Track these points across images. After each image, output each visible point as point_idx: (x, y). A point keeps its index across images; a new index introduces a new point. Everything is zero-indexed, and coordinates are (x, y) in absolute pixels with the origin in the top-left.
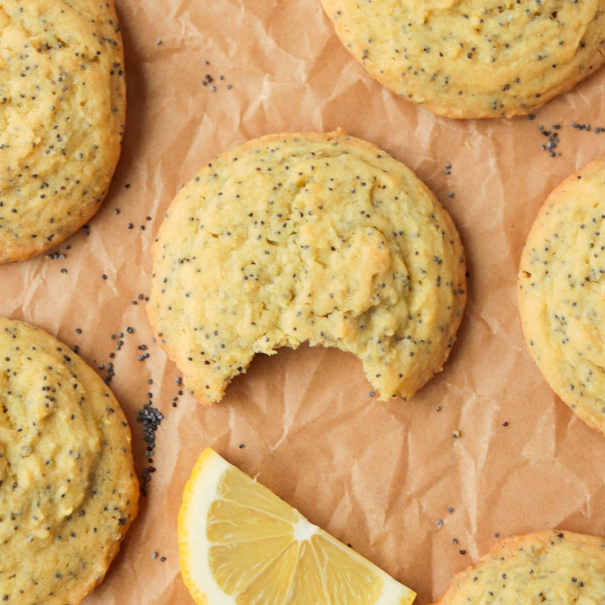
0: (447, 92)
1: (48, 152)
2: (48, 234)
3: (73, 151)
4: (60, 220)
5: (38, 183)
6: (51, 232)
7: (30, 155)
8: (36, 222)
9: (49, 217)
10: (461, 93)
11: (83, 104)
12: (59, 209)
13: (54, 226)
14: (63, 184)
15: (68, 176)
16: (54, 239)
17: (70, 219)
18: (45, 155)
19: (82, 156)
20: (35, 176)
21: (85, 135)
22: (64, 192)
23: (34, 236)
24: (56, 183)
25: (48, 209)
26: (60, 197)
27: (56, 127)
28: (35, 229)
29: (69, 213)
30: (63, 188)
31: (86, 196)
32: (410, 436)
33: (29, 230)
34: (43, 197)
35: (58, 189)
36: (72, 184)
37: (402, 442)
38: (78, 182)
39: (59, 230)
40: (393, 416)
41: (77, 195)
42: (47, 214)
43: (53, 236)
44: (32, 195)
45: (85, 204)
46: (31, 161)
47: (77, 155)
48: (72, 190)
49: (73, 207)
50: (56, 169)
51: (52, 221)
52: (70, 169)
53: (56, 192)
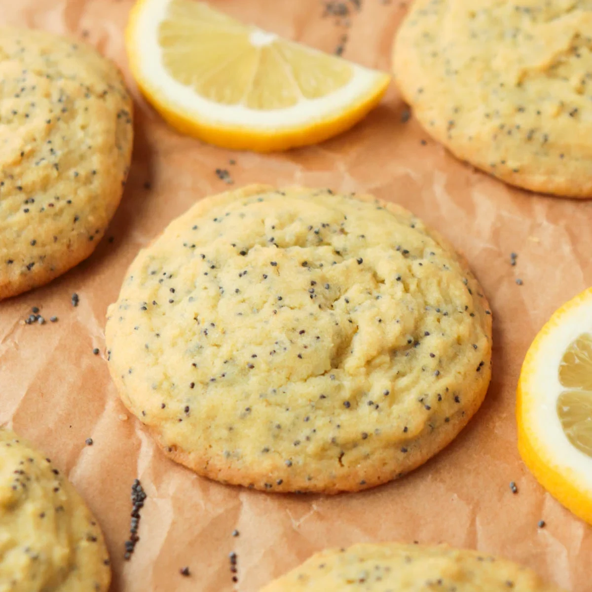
0: (546, 154)
1: (37, 164)
2: (27, 262)
3: (68, 168)
4: (44, 245)
5: (22, 197)
6: (32, 258)
7: (17, 163)
8: (14, 243)
9: (31, 238)
10: (562, 156)
11: (83, 128)
12: (45, 230)
13: (36, 251)
14: (52, 201)
15: (58, 195)
16: (34, 268)
17: (57, 247)
18: (33, 166)
19: (77, 175)
20: (20, 188)
21: (82, 157)
22: (52, 211)
23: (11, 262)
24: (43, 200)
25: (30, 227)
26: (47, 216)
27: (50, 142)
28: (12, 251)
29: (56, 239)
30: (51, 205)
31: (77, 223)
32: (478, 520)
33: (5, 251)
34: (26, 211)
35: (45, 206)
36: (62, 203)
37: (468, 525)
38: (69, 202)
39: (42, 258)
40: (456, 495)
41: (66, 218)
42: (29, 234)
43: (33, 264)
44: (14, 210)
45: (75, 233)
46: (17, 170)
47: (71, 173)
48: (61, 211)
49: (61, 232)
50: (45, 184)
51: (34, 243)
52: (62, 188)
53: (43, 209)
